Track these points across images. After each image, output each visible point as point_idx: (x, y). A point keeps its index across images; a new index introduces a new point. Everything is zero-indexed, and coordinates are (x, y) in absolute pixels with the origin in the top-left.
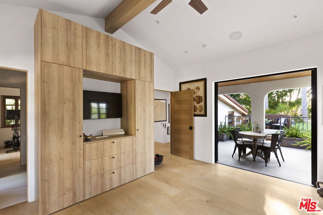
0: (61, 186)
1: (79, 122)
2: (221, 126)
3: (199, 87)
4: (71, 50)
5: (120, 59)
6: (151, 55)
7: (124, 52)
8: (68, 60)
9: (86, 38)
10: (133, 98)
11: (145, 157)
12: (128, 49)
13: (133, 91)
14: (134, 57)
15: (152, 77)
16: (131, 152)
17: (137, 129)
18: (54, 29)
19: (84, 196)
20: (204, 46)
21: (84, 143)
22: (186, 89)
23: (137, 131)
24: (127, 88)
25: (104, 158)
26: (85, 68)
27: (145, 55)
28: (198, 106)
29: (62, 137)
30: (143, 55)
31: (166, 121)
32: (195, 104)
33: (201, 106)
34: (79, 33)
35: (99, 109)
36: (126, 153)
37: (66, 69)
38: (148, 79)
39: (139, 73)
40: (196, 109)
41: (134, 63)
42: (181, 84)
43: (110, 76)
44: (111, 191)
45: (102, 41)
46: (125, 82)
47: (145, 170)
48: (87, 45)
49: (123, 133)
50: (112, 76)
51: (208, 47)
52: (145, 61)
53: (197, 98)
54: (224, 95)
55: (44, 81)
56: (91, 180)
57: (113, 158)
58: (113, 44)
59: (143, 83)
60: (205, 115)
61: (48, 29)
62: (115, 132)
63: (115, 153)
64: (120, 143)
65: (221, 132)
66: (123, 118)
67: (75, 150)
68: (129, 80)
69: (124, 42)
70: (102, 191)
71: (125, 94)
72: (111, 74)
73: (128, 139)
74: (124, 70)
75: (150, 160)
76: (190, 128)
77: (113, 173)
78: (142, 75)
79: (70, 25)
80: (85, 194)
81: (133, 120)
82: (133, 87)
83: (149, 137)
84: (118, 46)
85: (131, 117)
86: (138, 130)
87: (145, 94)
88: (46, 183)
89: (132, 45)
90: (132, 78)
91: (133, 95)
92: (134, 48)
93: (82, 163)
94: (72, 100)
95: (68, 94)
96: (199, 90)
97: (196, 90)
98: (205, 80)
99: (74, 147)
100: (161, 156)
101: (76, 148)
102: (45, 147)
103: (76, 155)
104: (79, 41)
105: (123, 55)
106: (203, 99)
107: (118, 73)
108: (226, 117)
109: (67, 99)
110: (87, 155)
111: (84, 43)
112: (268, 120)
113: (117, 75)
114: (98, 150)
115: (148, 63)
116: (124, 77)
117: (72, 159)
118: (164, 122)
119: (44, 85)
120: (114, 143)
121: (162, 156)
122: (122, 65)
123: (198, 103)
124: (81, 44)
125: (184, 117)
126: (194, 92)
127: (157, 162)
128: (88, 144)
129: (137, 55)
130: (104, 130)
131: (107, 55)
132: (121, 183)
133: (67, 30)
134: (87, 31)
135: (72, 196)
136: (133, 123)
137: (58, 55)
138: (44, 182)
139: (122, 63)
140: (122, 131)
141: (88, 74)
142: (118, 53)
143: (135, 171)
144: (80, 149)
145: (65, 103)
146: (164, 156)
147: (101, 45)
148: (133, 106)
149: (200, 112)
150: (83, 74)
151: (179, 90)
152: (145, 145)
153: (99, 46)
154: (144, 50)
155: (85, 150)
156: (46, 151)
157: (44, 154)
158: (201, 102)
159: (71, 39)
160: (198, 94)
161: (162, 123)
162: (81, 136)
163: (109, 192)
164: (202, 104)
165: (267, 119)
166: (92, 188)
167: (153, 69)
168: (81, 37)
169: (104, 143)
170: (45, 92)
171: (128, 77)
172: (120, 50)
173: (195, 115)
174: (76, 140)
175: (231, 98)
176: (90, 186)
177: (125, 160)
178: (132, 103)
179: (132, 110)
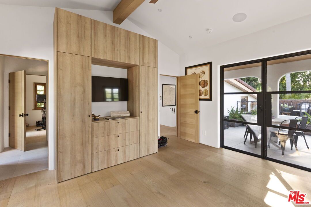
0: (73, 158)
1: (89, 104)
2: (233, 112)
3: (204, 71)
4: (81, 41)
5: (125, 47)
6: (155, 41)
7: (129, 40)
8: (79, 49)
9: (95, 30)
10: (137, 82)
11: (149, 137)
12: (132, 38)
13: (137, 76)
14: (138, 44)
15: (155, 63)
16: (135, 132)
17: (140, 111)
18: (67, 24)
19: (92, 168)
20: (207, 30)
21: (93, 122)
22: (192, 73)
23: (140, 113)
24: (132, 74)
25: (110, 136)
26: (93, 56)
27: (149, 42)
28: (203, 90)
29: (73, 116)
30: (146, 43)
31: (175, 105)
32: (201, 88)
33: (206, 90)
34: (88, 25)
35: (112, 94)
36: (130, 133)
37: (78, 58)
38: (152, 64)
39: (143, 59)
40: (201, 93)
41: (138, 50)
42: (186, 68)
43: (115, 62)
44: (116, 166)
45: (108, 31)
46: (131, 68)
47: (148, 150)
48: (95, 36)
49: (129, 115)
50: (117, 63)
51: (211, 31)
52: (149, 47)
53: (203, 81)
54: (235, 79)
55: (59, 68)
56: (98, 155)
57: (119, 136)
58: (119, 34)
59: (147, 68)
60: (210, 99)
61: (63, 24)
62: (121, 114)
63: (120, 132)
64: (125, 124)
65: (232, 117)
66: (129, 101)
67: (85, 128)
68: (134, 66)
69: (129, 32)
70: (108, 166)
71: (131, 79)
72: (116, 61)
73: (132, 120)
74: (129, 57)
75: (154, 141)
76: (195, 112)
77: (119, 150)
78: (146, 61)
79: (81, 20)
80: (93, 167)
81: (137, 102)
82: (137, 72)
83: (152, 119)
84: (123, 35)
85: (136, 101)
86: (142, 112)
87: (149, 79)
88: (61, 154)
89: (136, 34)
90: (136, 64)
91: (137, 80)
92: (138, 37)
93: (91, 139)
94: (82, 84)
95: (78, 79)
96: (204, 74)
97: (201, 74)
98: (210, 64)
99: (84, 125)
100: (165, 138)
101: (85, 126)
102: (60, 124)
103: (85, 133)
104: (88, 33)
105: (128, 43)
106: (208, 83)
107: (123, 60)
108: (238, 102)
109: (78, 84)
110: (95, 132)
111: (93, 34)
112: (289, 106)
113: (122, 61)
114: (104, 129)
115: (152, 49)
116: (128, 64)
117: (82, 135)
118: (173, 107)
119: (59, 72)
120: (119, 123)
121: (167, 138)
122: (126, 52)
123: (203, 88)
124: (90, 35)
125: (189, 101)
126: (200, 76)
127: (161, 143)
128: (95, 123)
129: (141, 42)
130: (112, 111)
131: (113, 44)
132: (125, 160)
133: (78, 24)
134: (95, 23)
135: (82, 167)
136: (137, 106)
137: (71, 45)
138: (59, 153)
139: (126, 51)
140: (128, 113)
141: (96, 61)
142: (123, 42)
143: (139, 150)
144: (89, 127)
145: (76, 87)
146: (168, 138)
147: (108, 36)
148: (137, 90)
149: (206, 96)
150: (92, 62)
151: (184, 75)
152: (148, 127)
153: (105, 36)
154: (148, 38)
155: (93, 129)
156: (60, 128)
157: (59, 129)
158: (206, 86)
159: (81, 32)
160: (203, 78)
161: (171, 107)
162: (89, 116)
163: (114, 167)
164: (208, 88)
165: (287, 104)
166: (99, 162)
167: (156, 55)
168: (90, 29)
169: (109, 123)
170: (60, 77)
171: (132, 63)
172: (125, 39)
173: (200, 99)
174: (85, 119)
175: (244, 83)
176: (98, 160)
177: (129, 139)
178: (136, 87)
179: (137, 94)
